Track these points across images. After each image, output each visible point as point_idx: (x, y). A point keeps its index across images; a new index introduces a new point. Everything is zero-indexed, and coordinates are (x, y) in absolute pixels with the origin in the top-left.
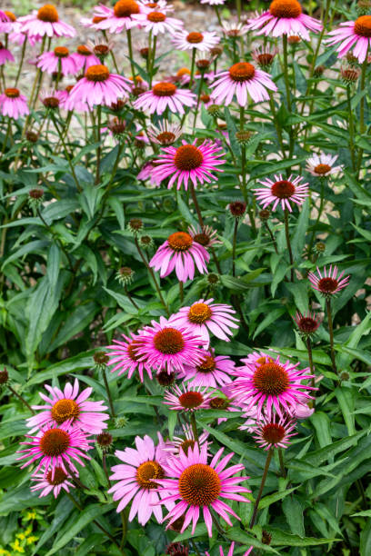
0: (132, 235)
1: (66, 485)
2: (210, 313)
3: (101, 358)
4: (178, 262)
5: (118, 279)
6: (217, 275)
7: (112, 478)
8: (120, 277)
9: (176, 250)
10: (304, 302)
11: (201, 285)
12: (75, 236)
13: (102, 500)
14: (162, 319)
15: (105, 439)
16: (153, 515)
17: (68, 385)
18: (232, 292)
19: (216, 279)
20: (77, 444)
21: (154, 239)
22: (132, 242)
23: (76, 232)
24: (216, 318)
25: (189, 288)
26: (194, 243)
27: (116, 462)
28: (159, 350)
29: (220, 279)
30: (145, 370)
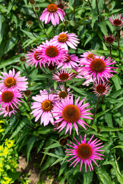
0: (31, 7)
1: (13, 112)
2: (67, 38)
3: (23, 59)
4: (52, 17)
5: (27, 26)
6: (68, 21)
7: (32, 108)
8: (27, 25)
9: (51, 12)
10: (105, 30)
11: (61, 26)
12: (7, 9)
13: (29, 117)
14: (47, 41)
15: (28, 93)
16: (50, 122)
17: (10, 71)
18: (74, 28)
19: (68, 23)
20: (17, 96)
21: (40, 8)
22: (31, 10)
23: (7, 7)
24: (70, 40)
25: (56, 27)
26: (58, 8)
27: (33, 101)
28: (48, 56)
29: (69, 23)
30: (42, 64)
